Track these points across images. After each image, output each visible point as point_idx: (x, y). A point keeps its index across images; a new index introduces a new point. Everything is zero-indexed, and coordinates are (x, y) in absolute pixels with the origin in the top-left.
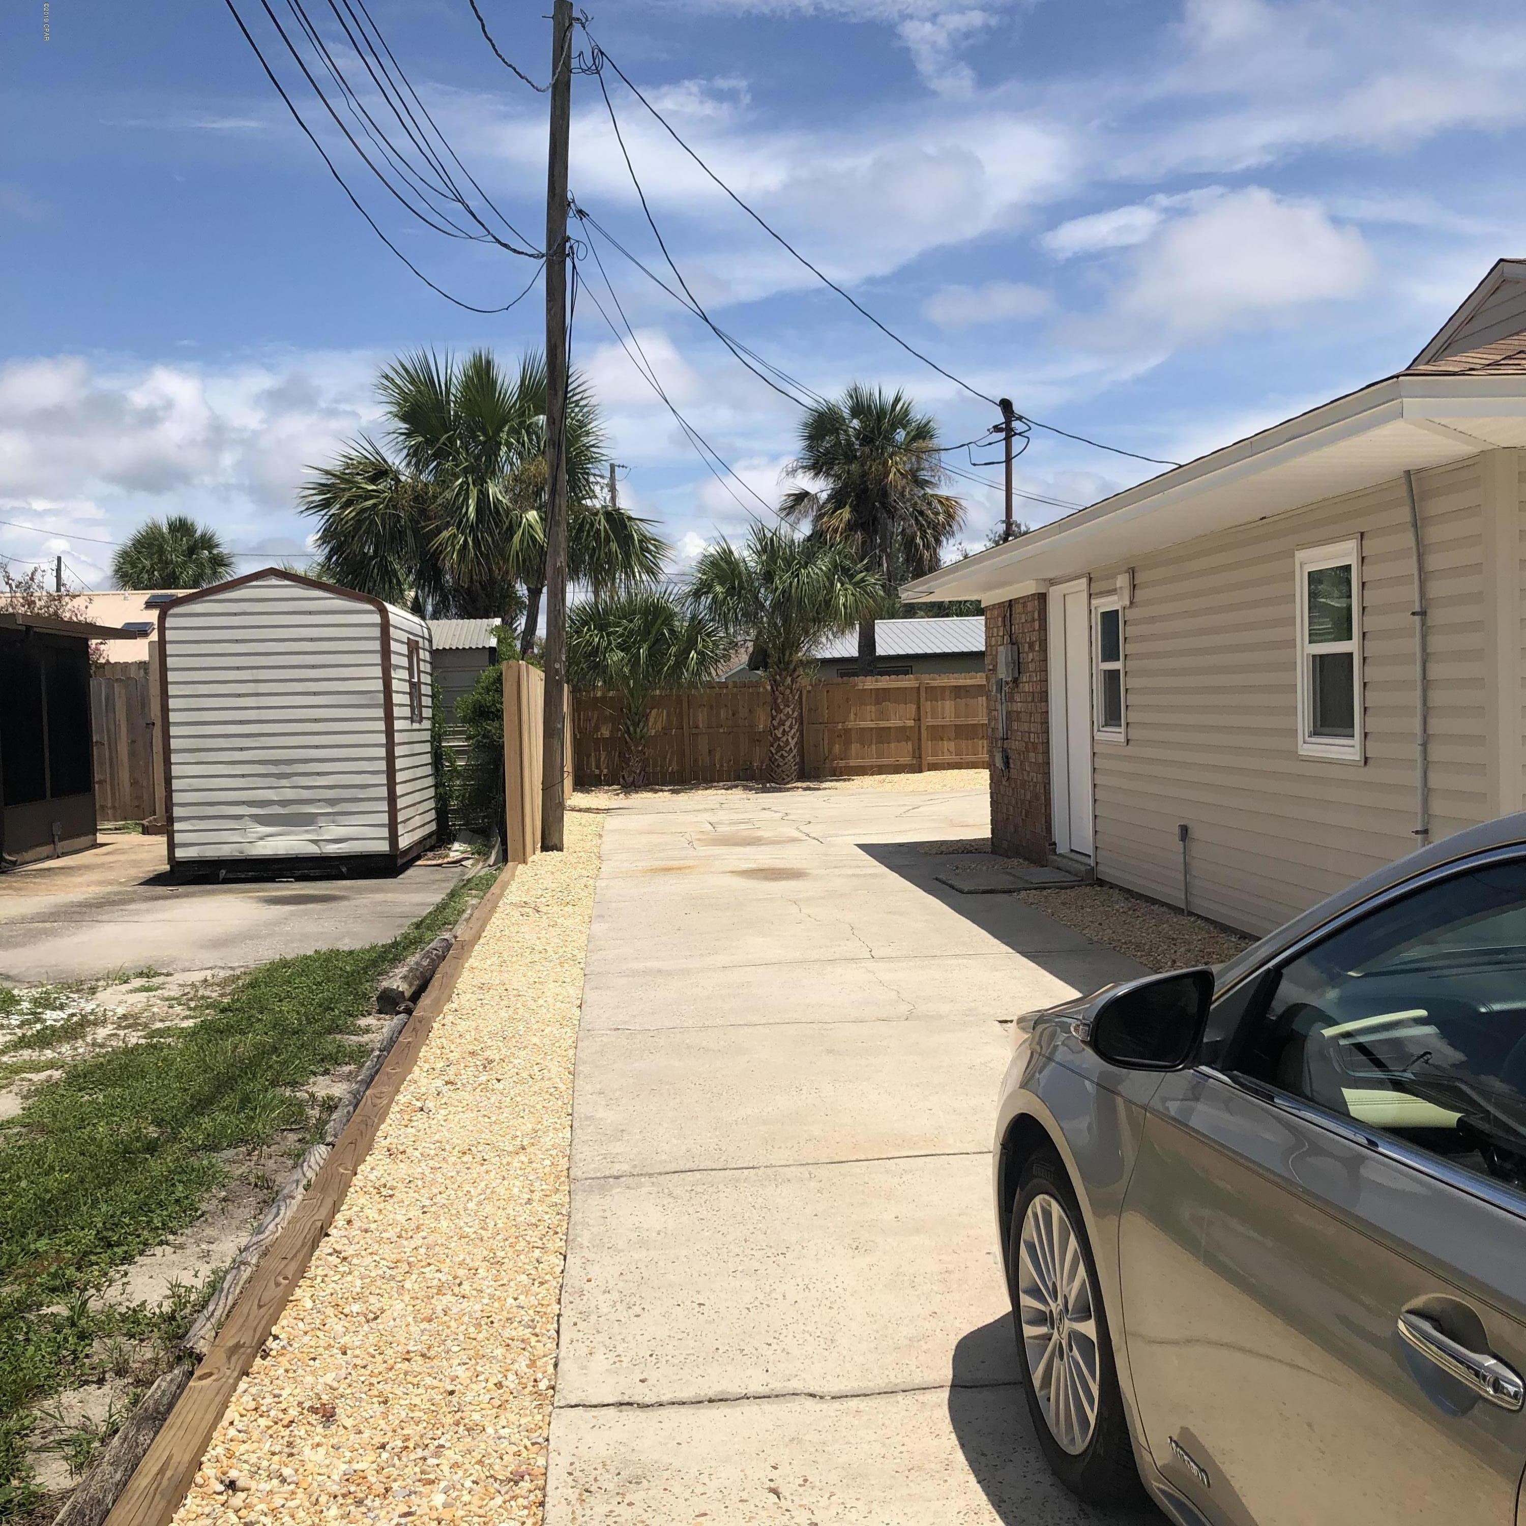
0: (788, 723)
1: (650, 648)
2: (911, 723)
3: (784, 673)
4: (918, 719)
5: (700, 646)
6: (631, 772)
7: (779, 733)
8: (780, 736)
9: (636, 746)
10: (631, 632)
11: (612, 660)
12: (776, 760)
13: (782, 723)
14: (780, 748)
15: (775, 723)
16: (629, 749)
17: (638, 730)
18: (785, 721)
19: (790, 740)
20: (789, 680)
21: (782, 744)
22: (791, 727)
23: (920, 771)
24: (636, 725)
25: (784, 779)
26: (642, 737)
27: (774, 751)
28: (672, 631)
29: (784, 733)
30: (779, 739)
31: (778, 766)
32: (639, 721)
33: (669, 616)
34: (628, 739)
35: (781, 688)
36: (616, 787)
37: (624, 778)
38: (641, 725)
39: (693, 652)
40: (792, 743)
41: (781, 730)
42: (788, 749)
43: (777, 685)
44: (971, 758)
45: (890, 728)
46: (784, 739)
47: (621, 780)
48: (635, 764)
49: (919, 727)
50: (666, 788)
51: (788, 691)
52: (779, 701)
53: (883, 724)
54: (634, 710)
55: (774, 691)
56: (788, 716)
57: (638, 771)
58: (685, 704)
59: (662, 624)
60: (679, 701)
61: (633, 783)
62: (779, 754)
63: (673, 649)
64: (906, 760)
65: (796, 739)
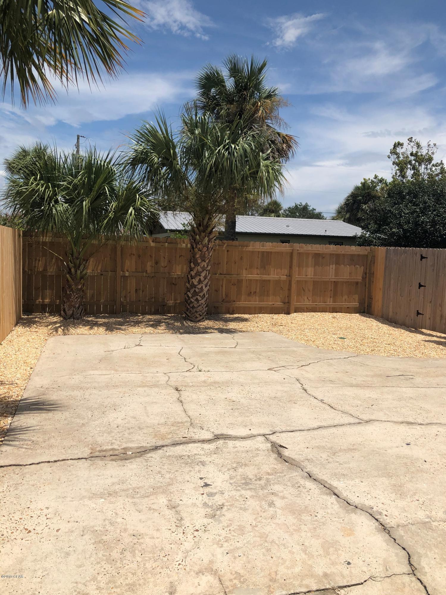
0: (203, 274)
1: (92, 203)
2: (284, 278)
3: (203, 234)
4: (290, 276)
5: (138, 203)
6: (70, 307)
7: (195, 281)
8: (196, 283)
9: (76, 285)
10: (75, 187)
11: (56, 209)
12: (191, 302)
13: (198, 274)
14: (195, 294)
15: (193, 273)
16: (70, 286)
17: (79, 272)
18: (201, 272)
19: (204, 288)
20: (206, 239)
21: (197, 290)
22: (205, 278)
23: (288, 313)
24: (77, 267)
25: (197, 318)
26: (82, 278)
27: (190, 295)
28: (112, 190)
29: (200, 282)
30: (195, 286)
31: (193, 307)
32: (80, 265)
33: (109, 177)
34: (69, 279)
35: (200, 246)
36: (55, 319)
37: (64, 310)
38: (82, 267)
39: (131, 208)
40: (205, 290)
41: (197, 280)
42: (201, 294)
43: (197, 243)
44: (322, 304)
45: (269, 281)
46: (200, 287)
47: (62, 312)
48: (75, 300)
49: (290, 282)
50: (101, 321)
51: (205, 249)
52: (198, 256)
53: (265, 277)
54: (75, 254)
55: (193, 248)
56: (204, 269)
57: (77, 306)
58: (119, 253)
59: (103, 182)
60: (114, 249)
61: (72, 316)
62: (195, 298)
63: (114, 204)
64: (279, 304)
65: (208, 287)
